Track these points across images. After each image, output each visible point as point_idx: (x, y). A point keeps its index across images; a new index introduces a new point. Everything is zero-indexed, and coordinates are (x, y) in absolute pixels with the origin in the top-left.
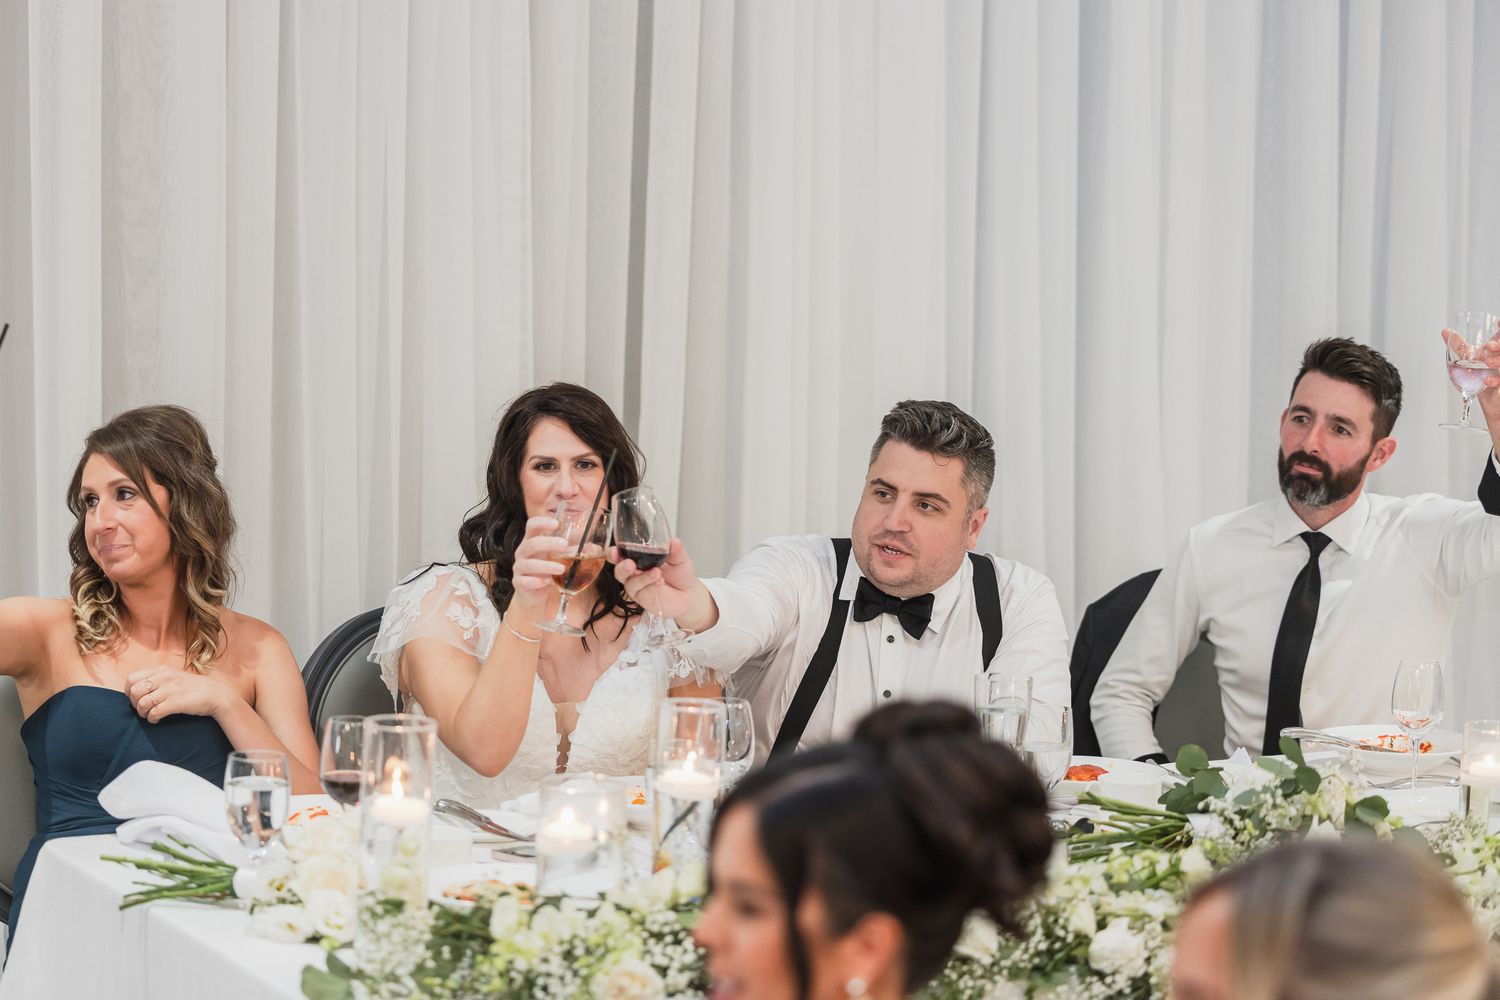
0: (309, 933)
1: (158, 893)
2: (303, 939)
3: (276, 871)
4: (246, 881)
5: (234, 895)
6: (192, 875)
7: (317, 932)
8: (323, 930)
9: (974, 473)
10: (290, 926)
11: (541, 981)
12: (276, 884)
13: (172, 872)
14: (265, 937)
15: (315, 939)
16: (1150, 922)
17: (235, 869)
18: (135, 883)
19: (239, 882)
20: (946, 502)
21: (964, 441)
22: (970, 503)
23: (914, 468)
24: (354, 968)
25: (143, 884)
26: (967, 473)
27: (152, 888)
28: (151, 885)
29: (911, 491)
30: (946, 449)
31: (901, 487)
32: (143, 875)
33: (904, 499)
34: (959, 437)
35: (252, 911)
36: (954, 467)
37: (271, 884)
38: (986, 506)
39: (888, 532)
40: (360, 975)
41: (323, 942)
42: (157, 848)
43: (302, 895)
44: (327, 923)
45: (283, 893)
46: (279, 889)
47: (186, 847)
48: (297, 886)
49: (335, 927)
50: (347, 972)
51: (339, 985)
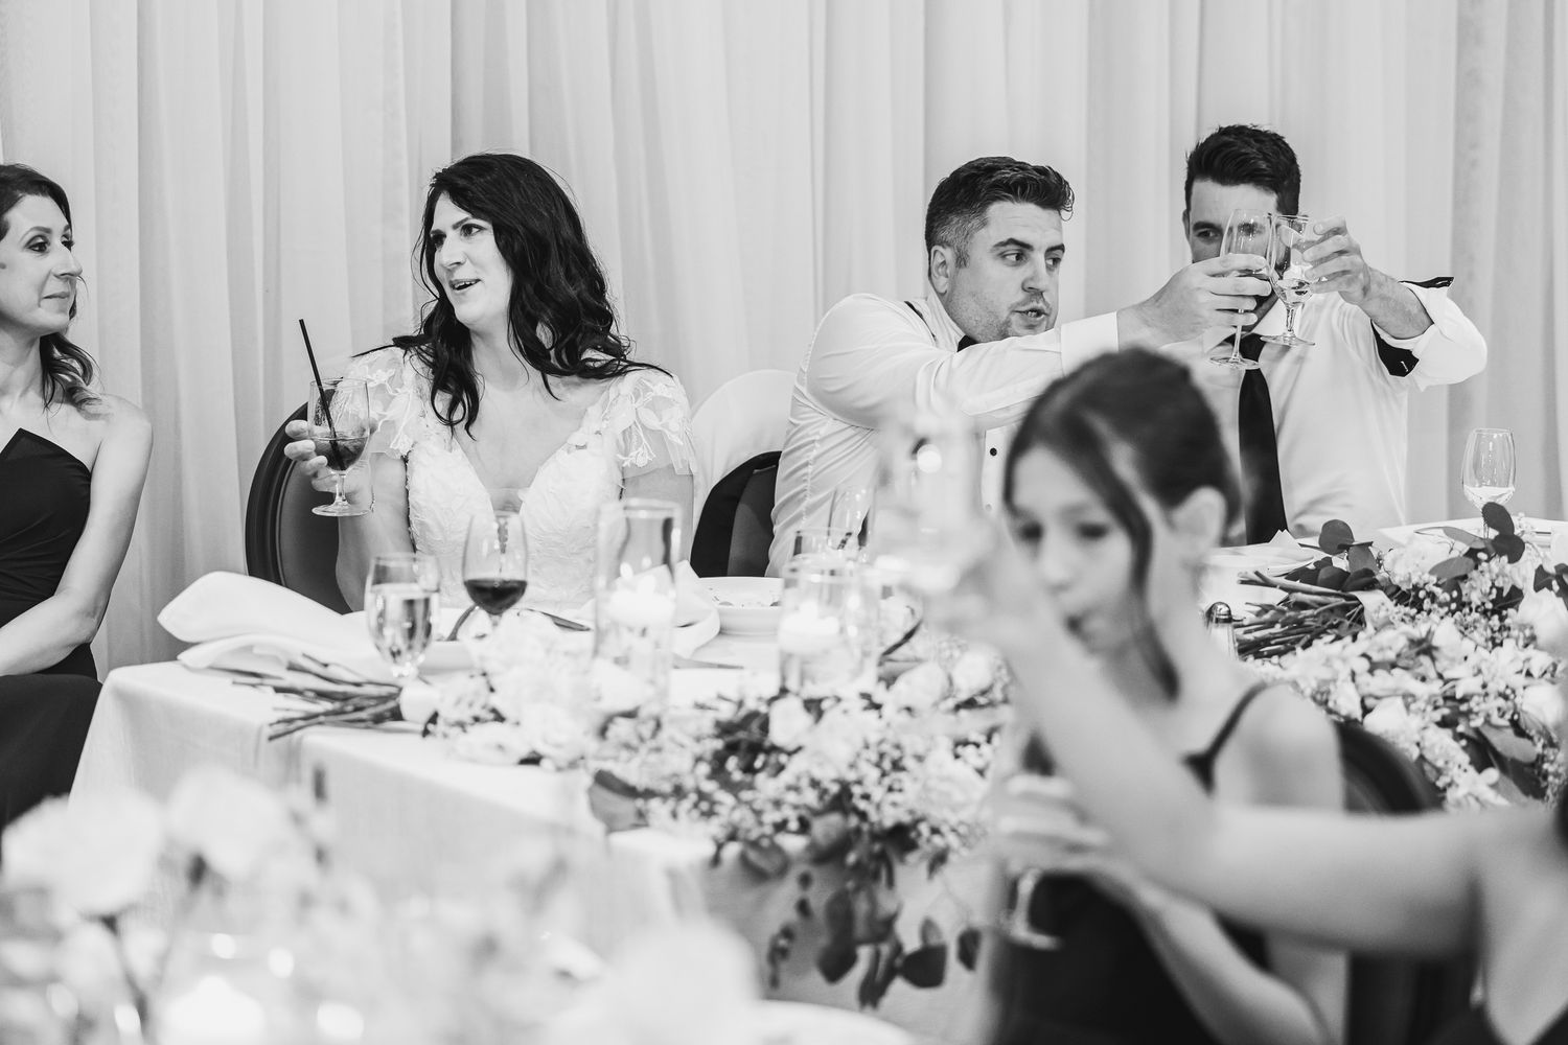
0: (524, 753)
1: (306, 720)
2: (517, 758)
4: (416, 701)
5: (397, 715)
6: (345, 698)
7: (534, 752)
8: (542, 749)
10: (500, 747)
11: (857, 790)
12: (466, 700)
13: (322, 695)
14: (473, 761)
15: (533, 760)
16: (1415, 701)
17: (399, 688)
18: (276, 709)
19: (407, 703)
24: (641, 785)
25: (288, 710)
28: (297, 711)
29: (1045, 249)
32: (285, 700)
33: (1041, 257)
35: (424, 732)
37: (459, 699)
40: (649, 793)
41: (544, 763)
42: (292, 668)
43: (504, 710)
44: (545, 741)
45: (477, 711)
46: (471, 705)
47: (326, 665)
48: (496, 701)
49: (558, 746)
50: (630, 792)
51: (626, 807)
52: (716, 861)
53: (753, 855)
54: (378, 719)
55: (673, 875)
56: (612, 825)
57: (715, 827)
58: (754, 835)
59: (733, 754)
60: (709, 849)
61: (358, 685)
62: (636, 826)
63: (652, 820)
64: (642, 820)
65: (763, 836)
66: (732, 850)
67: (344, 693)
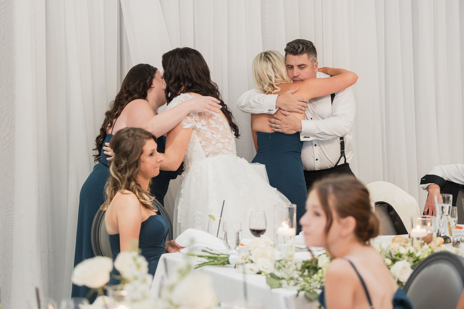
0: (257, 271)
1: (204, 264)
2: (256, 273)
3: (244, 254)
4: (233, 258)
5: (229, 263)
7: (260, 271)
8: (262, 270)
9: (310, 55)
10: (251, 270)
12: (244, 258)
14: (244, 273)
15: (259, 273)
17: (229, 255)
18: (198, 261)
19: (231, 259)
20: (305, 65)
21: (305, 50)
22: (312, 62)
23: (296, 60)
24: (280, 277)
25: (201, 261)
26: (309, 56)
27: (202, 263)
29: (296, 65)
30: (302, 52)
31: (294, 65)
32: (200, 259)
33: (296, 68)
34: (303, 49)
35: (235, 267)
36: (305, 56)
37: (243, 258)
38: (317, 61)
39: (294, 77)
40: (283, 279)
41: (262, 273)
42: (203, 251)
43: (253, 260)
44: (263, 268)
45: (247, 260)
46: (245, 259)
47: (212, 250)
48: (252, 258)
49: (267, 269)
50: (279, 278)
51: (277, 282)
52: (297, 295)
53: (308, 295)
54: (223, 264)
55: (286, 299)
56: (272, 287)
57: (298, 287)
58: (308, 289)
59: (307, 269)
60: (296, 292)
61: (219, 255)
62: (278, 287)
63: (284, 286)
64: (280, 286)
65: (311, 289)
66: (302, 293)
67: (215, 257)
